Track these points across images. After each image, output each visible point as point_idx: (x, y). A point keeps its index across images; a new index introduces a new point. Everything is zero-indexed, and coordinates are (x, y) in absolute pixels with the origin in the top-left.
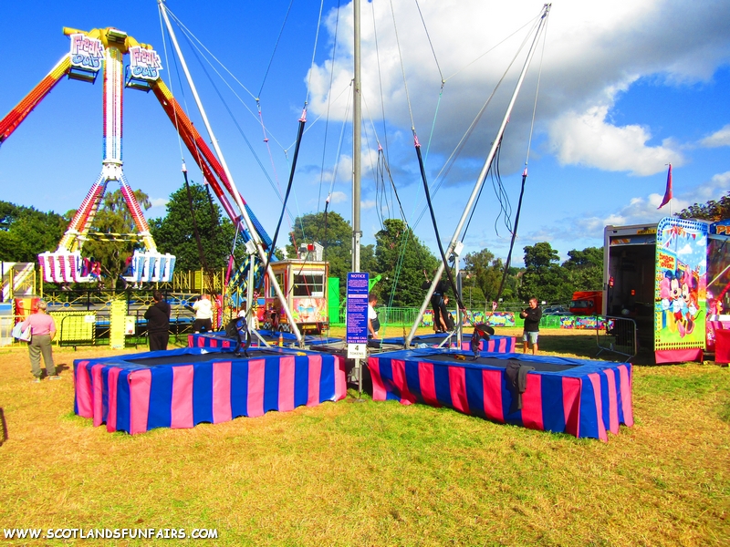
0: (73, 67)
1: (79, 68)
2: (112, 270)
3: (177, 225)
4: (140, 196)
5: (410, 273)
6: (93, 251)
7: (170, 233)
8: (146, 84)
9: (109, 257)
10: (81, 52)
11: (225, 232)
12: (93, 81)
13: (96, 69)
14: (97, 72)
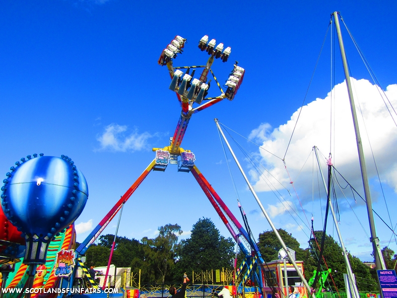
0: (156, 165)
1: (159, 165)
2: (162, 270)
3: (197, 242)
4: (177, 227)
5: (337, 266)
6: (154, 260)
7: (194, 247)
8: (187, 169)
9: (161, 263)
10: (160, 158)
11: (222, 245)
12: (164, 170)
13: (166, 164)
14: (166, 166)
